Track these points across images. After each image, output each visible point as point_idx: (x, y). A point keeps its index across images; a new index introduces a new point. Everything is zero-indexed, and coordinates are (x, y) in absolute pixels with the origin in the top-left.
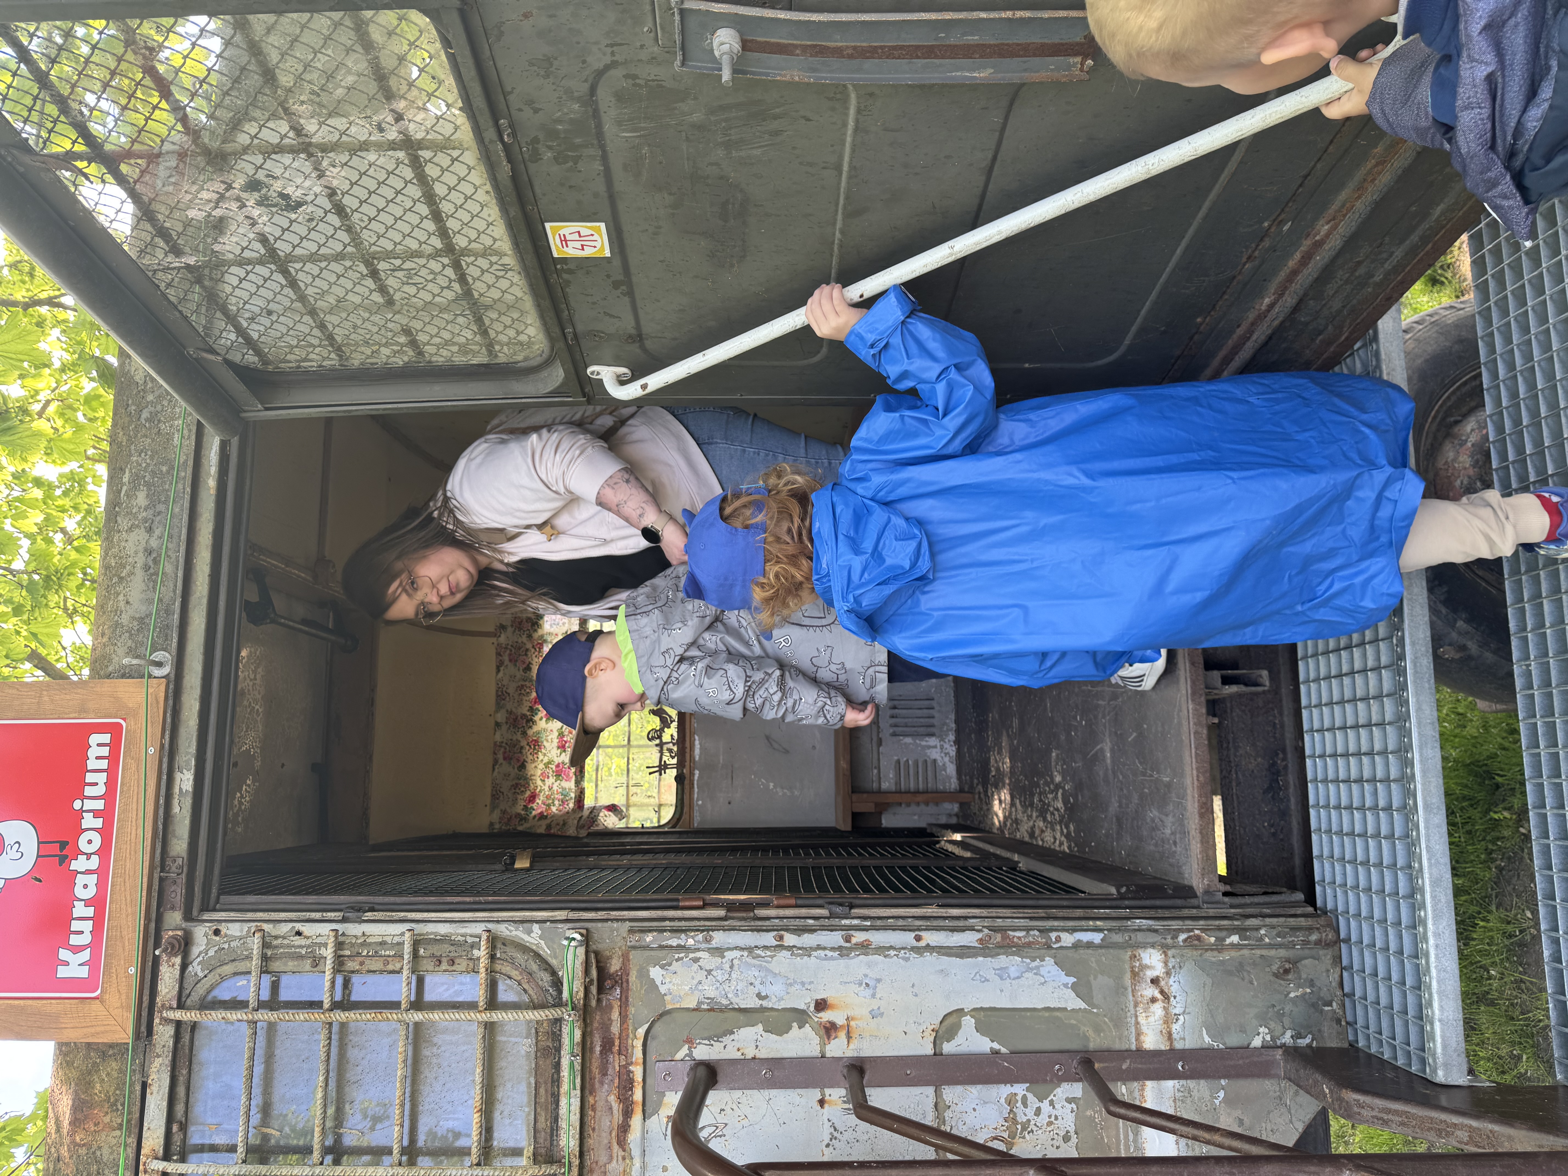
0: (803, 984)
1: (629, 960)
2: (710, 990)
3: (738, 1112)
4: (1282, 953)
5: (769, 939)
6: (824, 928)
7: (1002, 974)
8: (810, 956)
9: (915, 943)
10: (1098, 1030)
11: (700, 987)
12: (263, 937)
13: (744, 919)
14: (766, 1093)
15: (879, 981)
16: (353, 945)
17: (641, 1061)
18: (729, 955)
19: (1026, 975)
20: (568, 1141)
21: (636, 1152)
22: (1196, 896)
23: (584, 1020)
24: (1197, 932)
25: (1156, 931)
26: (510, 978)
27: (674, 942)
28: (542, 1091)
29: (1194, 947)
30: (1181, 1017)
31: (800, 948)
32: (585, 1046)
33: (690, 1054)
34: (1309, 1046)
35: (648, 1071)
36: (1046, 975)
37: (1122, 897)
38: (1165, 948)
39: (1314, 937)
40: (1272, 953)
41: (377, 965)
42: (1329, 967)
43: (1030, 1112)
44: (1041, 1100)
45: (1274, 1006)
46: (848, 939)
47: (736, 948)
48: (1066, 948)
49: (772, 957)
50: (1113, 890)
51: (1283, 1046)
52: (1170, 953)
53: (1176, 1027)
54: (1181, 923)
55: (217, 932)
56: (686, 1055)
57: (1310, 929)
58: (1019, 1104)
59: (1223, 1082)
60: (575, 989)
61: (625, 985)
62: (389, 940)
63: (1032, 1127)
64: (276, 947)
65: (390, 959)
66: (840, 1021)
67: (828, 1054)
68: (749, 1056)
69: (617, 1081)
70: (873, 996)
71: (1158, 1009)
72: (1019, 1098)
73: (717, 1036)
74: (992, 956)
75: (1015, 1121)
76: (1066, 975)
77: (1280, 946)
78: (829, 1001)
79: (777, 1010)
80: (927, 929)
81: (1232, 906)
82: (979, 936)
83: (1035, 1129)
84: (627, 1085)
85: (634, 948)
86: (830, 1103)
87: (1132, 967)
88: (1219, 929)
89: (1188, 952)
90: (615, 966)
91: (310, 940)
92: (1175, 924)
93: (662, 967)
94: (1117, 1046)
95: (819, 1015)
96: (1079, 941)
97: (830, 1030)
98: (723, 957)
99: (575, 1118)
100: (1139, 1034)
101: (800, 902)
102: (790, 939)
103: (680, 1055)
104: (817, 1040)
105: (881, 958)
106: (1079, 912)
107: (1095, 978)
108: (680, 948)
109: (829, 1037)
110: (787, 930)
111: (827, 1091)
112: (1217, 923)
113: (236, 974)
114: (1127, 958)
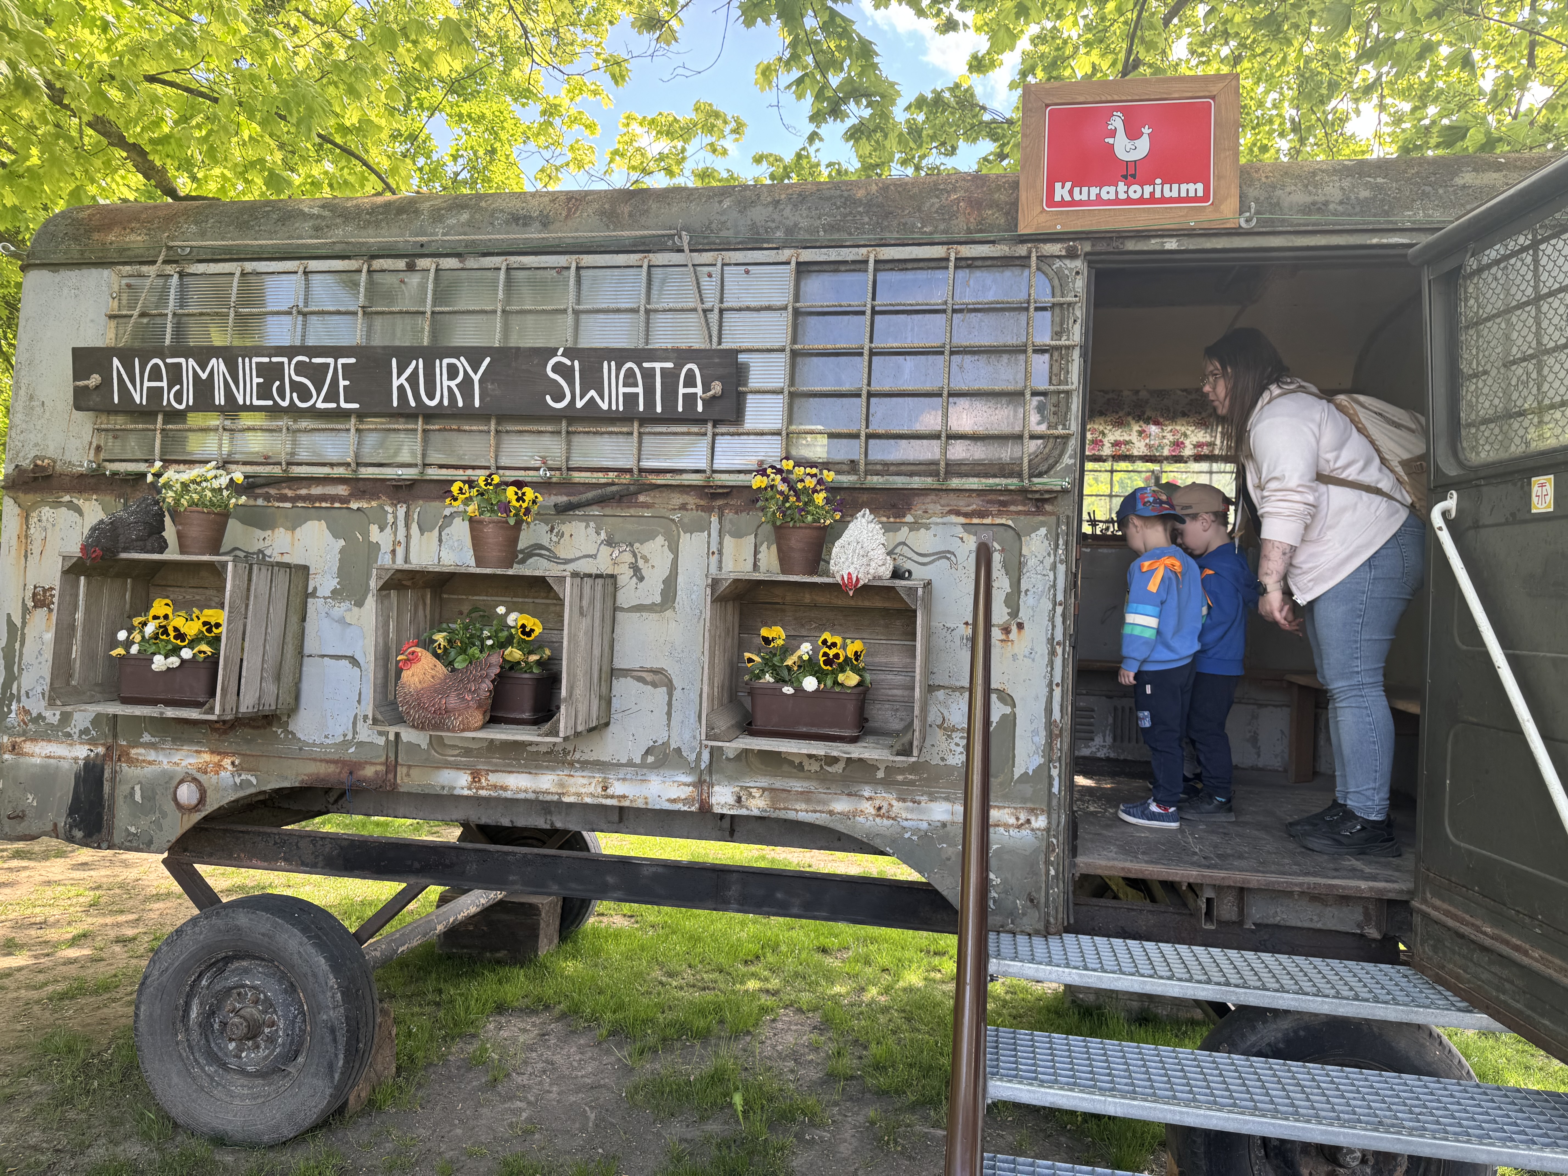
0: (1033, 616)
2: (1031, 562)
3: (965, 577)
4: (1043, 900)
5: (1060, 597)
6: (1065, 630)
7: (1035, 732)
8: (1049, 620)
9: (1054, 683)
10: (1001, 784)
11: (1033, 557)
12: (1073, 302)
13: (1070, 583)
15: (1034, 660)
16: (1067, 355)
17: (994, 523)
18: (1052, 574)
19: (1035, 746)
20: (955, 483)
21: (945, 520)
23: (1019, 491)
24: (1057, 850)
25: (1058, 826)
26: (1045, 448)
28: (981, 467)
29: (1047, 848)
30: (1007, 834)
31: (1053, 615)
32: (1007, 491)
33: (995, 550)
35: (989, 527)
36: (1034, 758)
38: (1047, 829)
39: (1051, 920)
40: (1043, 894)
41: (1056, 369)
43: (957, 740)
44: (963, 747)
45: (1013, 889)
46: (1058, 644)
47: (1055, 578)
48: (1050, 771)
49: (1049, 599)
51: (989, 891)
52: (1045, 832)
53: (1002, 829)
54: (1061, 842)
55: (1077, 273)
56: (996, 548)
57: (1056, 919)
58: (962, 735)
60: (1038, 485)
61: (1037, 514)
62: (1069, 378)
63: (950, 741)
64: (1068, 310)
65: (1058, 377)
66: (1012, 636)
67: (993, 628)
68: (993, 583)
69: (984, 509)
70: (1025, 657)
71: (1012, 821)
73: (1005, 566)
74: (1046, 727)
75: (953, 732)
76: (1034, 770)
77: (1047, 899)
78: (1022, 631)
79: (1019, 600)
80: (1062, 691)
81: (1069, 874)
82: (1057, 721)
84: (982, 514)
85: (1060, 520)
87: (1037, 809)
88: (1058, 865)
89: (1045, 843)
90: (1049, 508)
91: (1071, 329)
92: (1060, 839)
93: (1046, 535)
94: (991, 794)
95: (1015, 624)
96: (1054, 779)
97: (1007, 630)
98: (1050, 570)
99: (967, 487)
100: (999, 808)
102: (1059, 610)
103: (996, 544)
104: (1001, 622)
105: (1047, 663)
107: (1031, 786)
108: (1058, 547)
109: (1003, 629)
110: (1064, 608)
111: (971, 627)
112: (1061, 864)
113: (1052, 286)
114: (1043, 807)
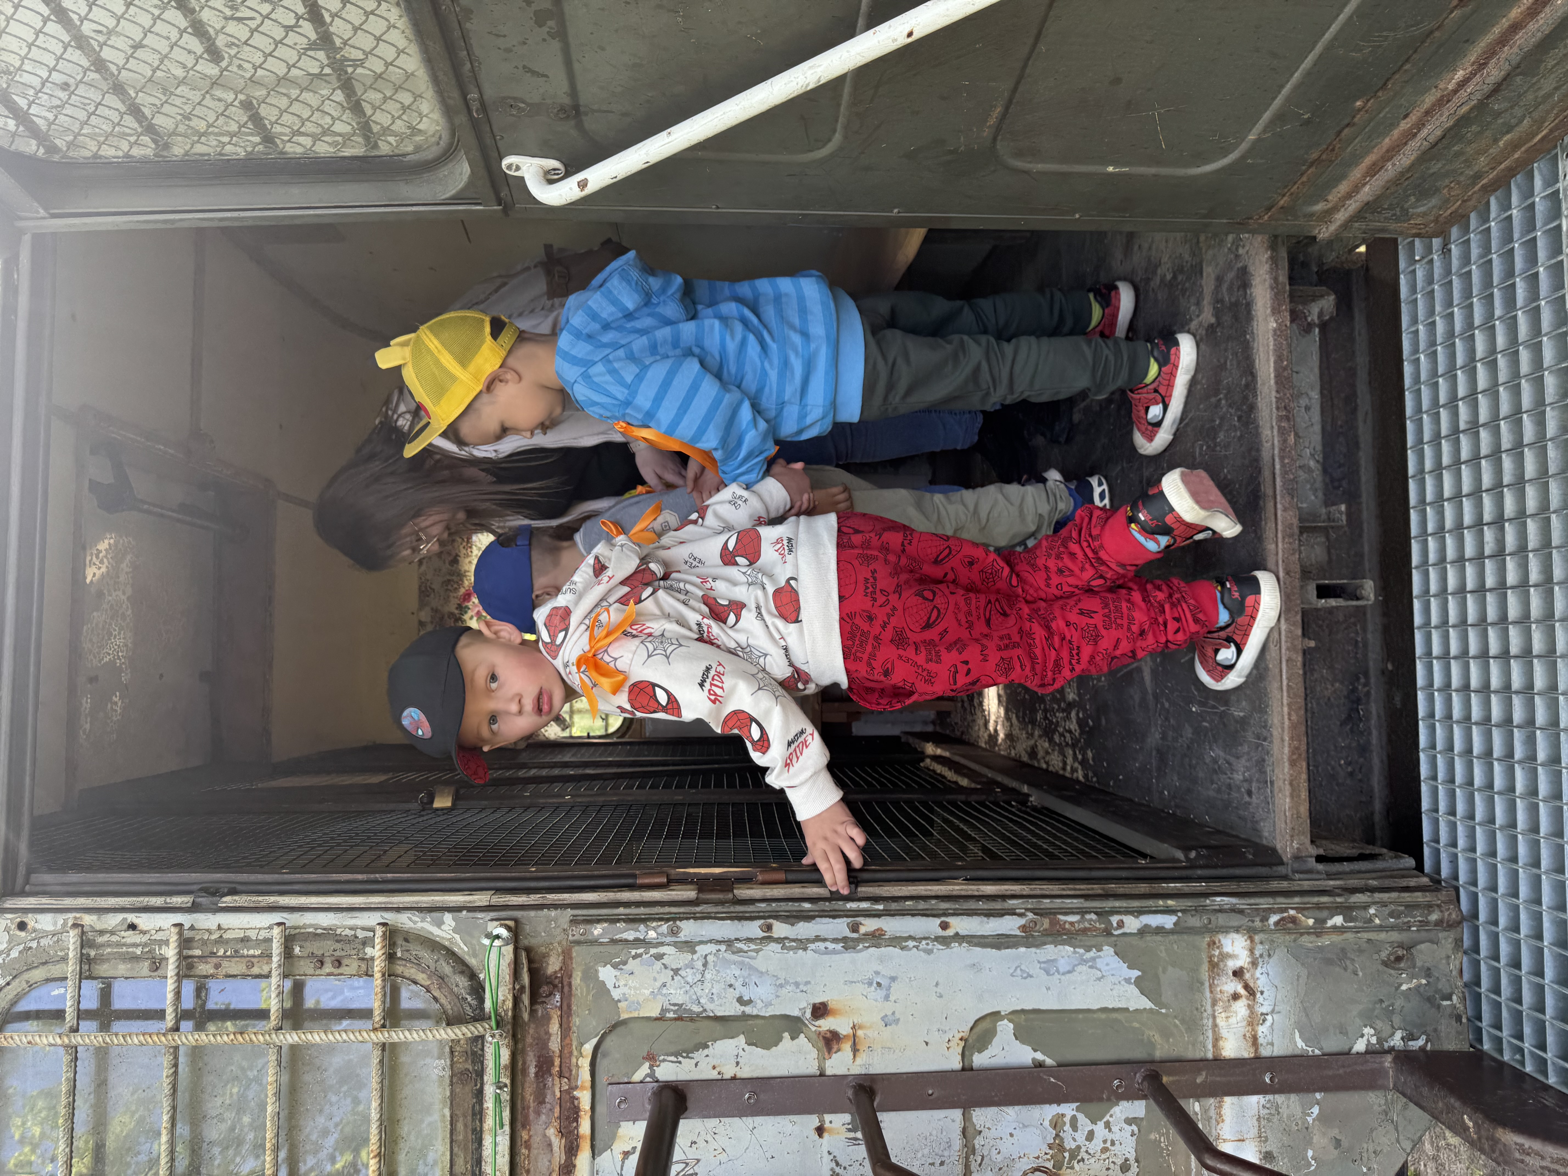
0: (797, 984)
1: (571, 958)
2: (677, 994)
3: (713, 1145)
4: (1395, 936)
5: (754, 929)
6: (823, 914)
7: (1048, 968)
8: (805, 949)
9: (941, 932)
10: (1166, 1034)
11: (664, 991)
12: (83, 933)
13: (722, 903)
14: (749, 1121)
15: (893, 979)
16: (205, 943)
17: (588, 1084)
18: (702, 950)
19: (1079, 968)
22: (1282, 863)
23: (514, 1036)
24: (1292, 912)
25: (1241, 912)
26: (416, 983)
27: (630, 935)
28: (460, 1126)
29: (1288, 931)
30: (1269, 1018)
31: (794, 940)
32: (515, 1069)
33: (652, 1074)
34: (1422, 1049)
35: (598, 1097)
36: (1104, 968)
37: (1192, 865)
38: (1251, 933)
39: (1434, 917)
40: (1383, 936)
41: (237, 968)
42: (1450, 952)
43: (1081, 1137)
44: (1094, 1122)
45: (1381, 1001)
46: (855, 928)
47: (711, 941)
48: (1131, 934)
49: (757, 951)
50: (1180, 855)
51: (1392, 1049)
52: (1257, 938)
53: (1262, 1030)
54: (1271, 900)
55: (22, 926)
56: (647, 1075)
57: (1429, 907)
58: (1067, 1127)
59: (1318, 1096)
60: (501, 998)
61: (566, 989)
62: (253, 935)
63: (1083, 1154)
64: (102, 945)
65: (255, 960)
66: (843, 1028)
67: (829, 1072)
68: (728, 1076)
69: (557, 1110)
70: (887, 998)
71: (1240, 1008)
72: (1067, 1120)
73: (686, 1051)
74: (1037, 946)
75: (1061, 1148)
76: (1129, 967)
77: (1393, 928)
78: (831, 1006)
79: (763, 1018)
80: (955, 914)
81: (1330, 876)
82: (1022, 921)
83: (1086, 1157)
84: (571, 1114)
85: (578, 943)
86: (830, 1131)
87: (1211, 957)
88: (1319, 907)
89: (1279, 938)
90: (553, 965)
91: (147, 937)
92: (1264, 903)
93: (615, 966)
94: (1191, 1054)
95: (817, 1023)
96: (1146, 926)
97: (831, 1041)
98: (694, 952)
100: (1217, 1039)
101: (791, 877)
102: (780, 929)
103: (638, 1076)
104: (814, 1053)
105: (897, 950)
106: (1143, 888)
107: (1164, 971)
108: (638, 942)
109: (829, 1049)
110: (777, 918)
111: (827, 1117)
112: (1315, 899)
113: (48, 980)
114: (1205, 945)
